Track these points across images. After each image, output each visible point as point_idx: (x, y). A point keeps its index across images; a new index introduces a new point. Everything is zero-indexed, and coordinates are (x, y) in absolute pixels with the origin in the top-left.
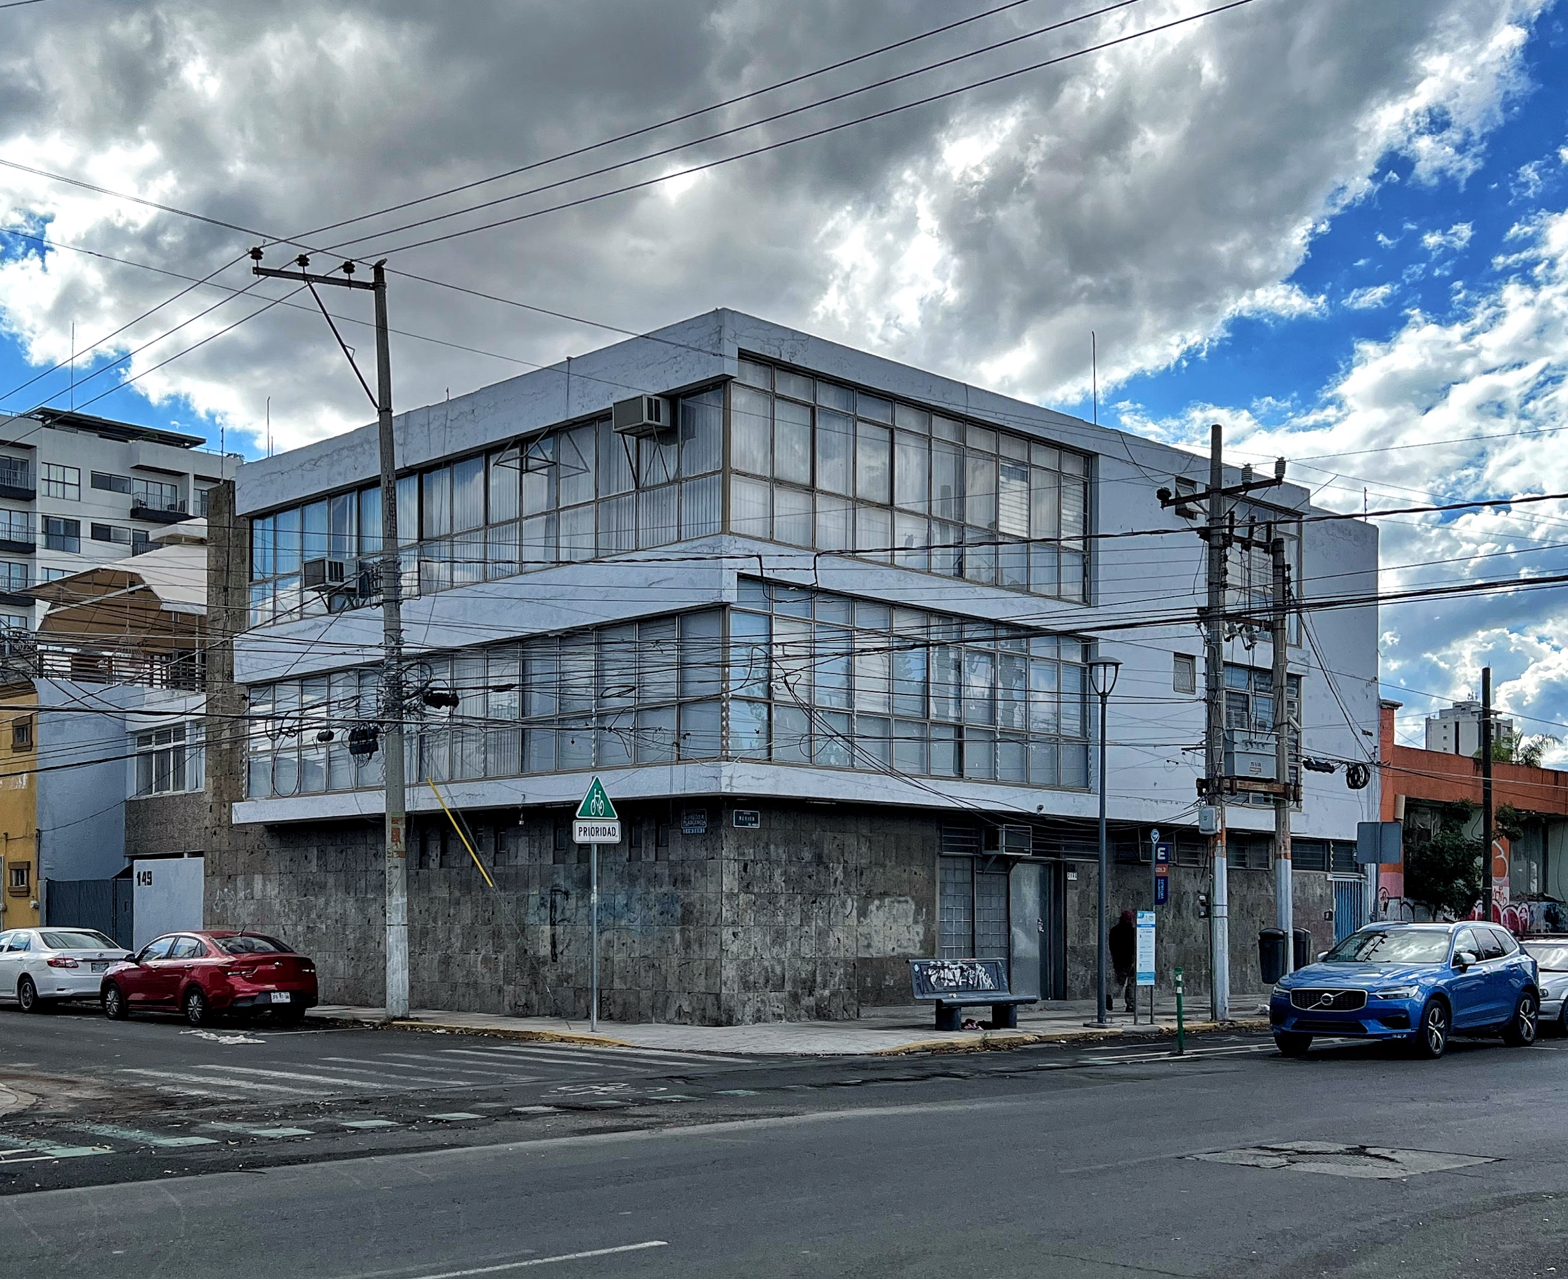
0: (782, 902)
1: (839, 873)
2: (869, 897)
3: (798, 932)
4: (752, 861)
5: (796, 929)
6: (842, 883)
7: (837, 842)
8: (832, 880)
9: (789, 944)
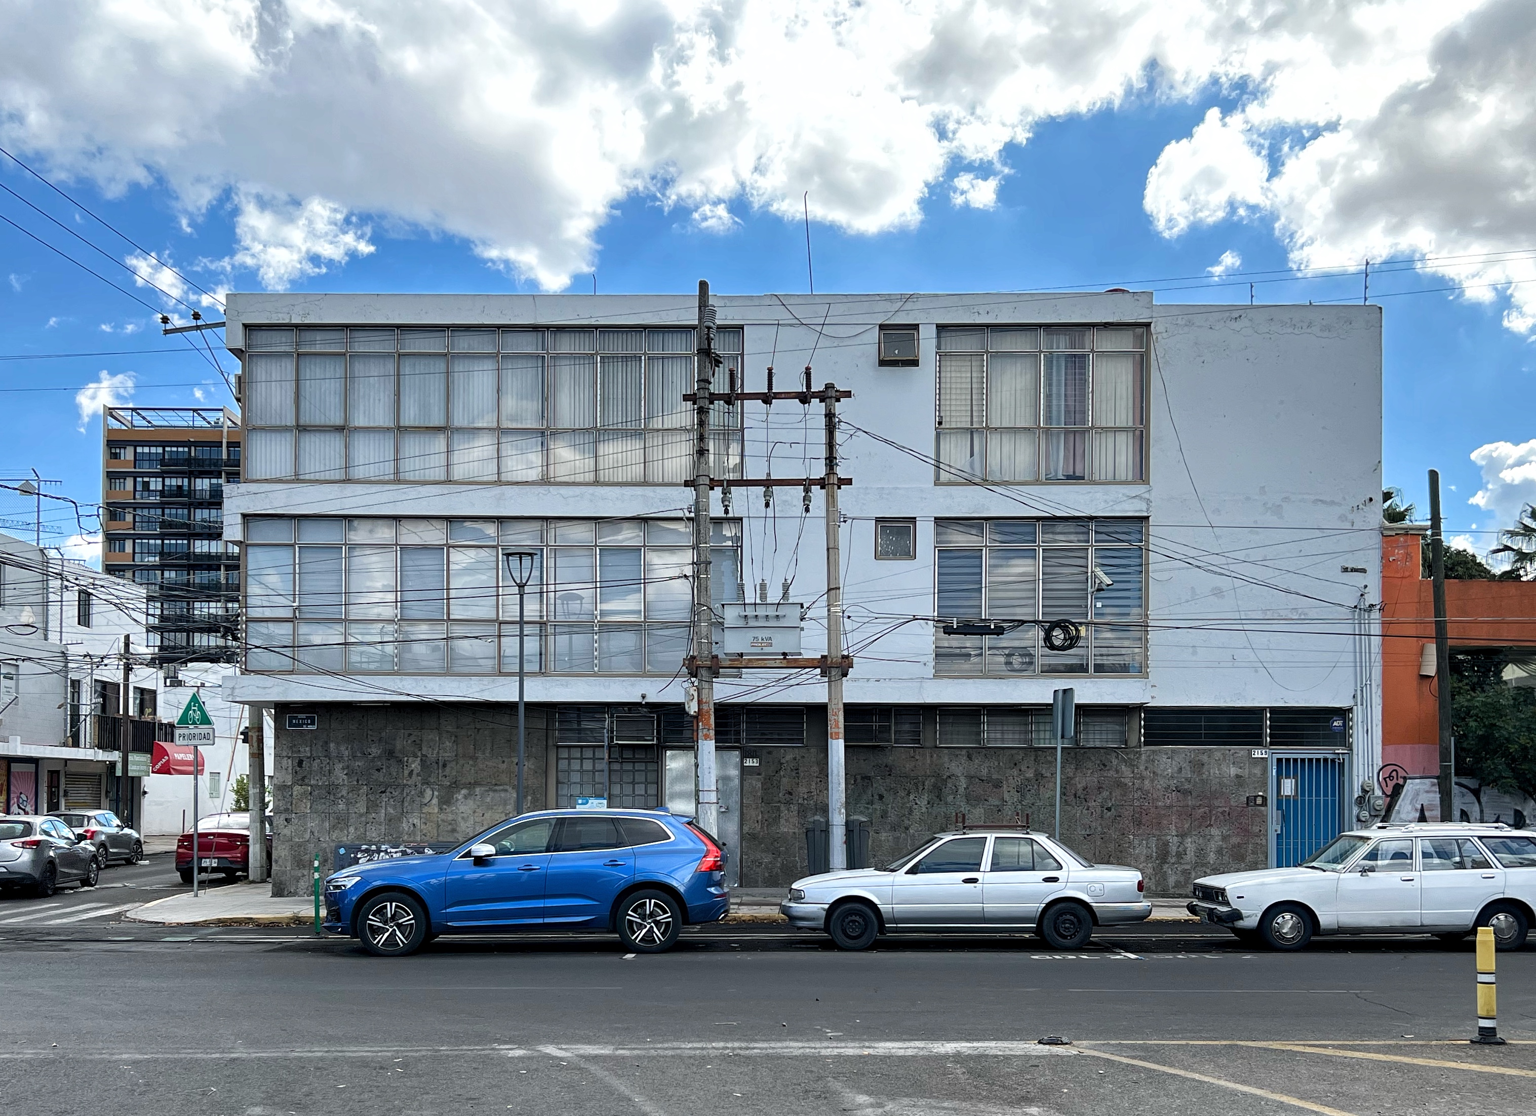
0: (344, 793)
1: (415, 765)
2: (456, 785)
3: (363, 819)
4: (308, 758)
5: (361, 815)
6: (418, 775)
7: (413, 738)
8: (406, 772)
9: (352, 830)
